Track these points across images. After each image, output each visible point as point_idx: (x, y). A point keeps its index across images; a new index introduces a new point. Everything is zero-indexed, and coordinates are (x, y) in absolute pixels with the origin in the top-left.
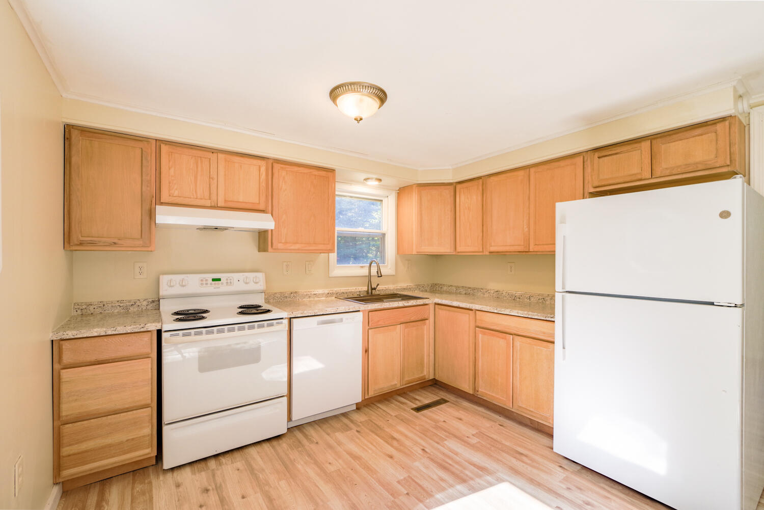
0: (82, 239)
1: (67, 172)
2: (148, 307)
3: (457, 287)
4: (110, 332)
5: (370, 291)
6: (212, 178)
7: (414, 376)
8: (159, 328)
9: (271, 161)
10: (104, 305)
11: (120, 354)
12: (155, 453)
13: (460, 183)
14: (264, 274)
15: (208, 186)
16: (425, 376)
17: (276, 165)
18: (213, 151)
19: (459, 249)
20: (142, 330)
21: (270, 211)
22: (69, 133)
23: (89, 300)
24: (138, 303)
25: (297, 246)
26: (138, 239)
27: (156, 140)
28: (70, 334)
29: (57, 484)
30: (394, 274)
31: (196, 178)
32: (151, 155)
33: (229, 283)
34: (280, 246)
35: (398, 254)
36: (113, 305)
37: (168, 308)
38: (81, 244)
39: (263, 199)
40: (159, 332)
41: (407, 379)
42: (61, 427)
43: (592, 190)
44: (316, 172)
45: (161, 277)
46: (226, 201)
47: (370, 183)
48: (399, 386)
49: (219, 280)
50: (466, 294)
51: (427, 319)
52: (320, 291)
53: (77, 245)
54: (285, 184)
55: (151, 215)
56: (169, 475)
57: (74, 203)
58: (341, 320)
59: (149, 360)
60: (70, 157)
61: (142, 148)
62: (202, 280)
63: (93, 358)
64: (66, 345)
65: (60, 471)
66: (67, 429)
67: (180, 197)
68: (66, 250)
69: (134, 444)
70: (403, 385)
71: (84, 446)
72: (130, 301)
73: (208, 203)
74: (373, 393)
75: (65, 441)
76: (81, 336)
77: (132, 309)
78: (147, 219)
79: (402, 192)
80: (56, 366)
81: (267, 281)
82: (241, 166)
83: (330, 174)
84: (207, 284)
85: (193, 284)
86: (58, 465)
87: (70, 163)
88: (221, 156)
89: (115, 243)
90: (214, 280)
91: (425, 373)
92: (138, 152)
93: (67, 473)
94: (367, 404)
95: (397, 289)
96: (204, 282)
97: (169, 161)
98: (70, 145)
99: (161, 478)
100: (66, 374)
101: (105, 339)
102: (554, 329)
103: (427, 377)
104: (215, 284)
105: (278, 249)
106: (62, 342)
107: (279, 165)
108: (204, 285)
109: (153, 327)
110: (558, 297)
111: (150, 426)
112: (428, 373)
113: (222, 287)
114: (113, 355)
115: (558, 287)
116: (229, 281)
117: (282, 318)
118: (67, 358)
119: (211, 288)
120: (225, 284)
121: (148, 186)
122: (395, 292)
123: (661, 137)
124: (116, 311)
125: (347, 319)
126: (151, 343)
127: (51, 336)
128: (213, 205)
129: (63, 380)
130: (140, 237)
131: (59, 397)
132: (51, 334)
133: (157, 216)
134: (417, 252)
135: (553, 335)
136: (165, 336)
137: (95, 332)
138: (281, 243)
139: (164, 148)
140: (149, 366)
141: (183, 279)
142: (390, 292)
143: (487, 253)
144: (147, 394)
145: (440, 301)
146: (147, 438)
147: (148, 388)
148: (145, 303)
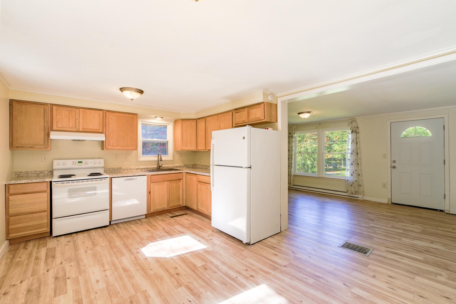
0: (18, 145)
1: (11, 118)
2: (48, 174)
3: (202, 166)
4: (29, 182)
5: (158, 167)
6: (77, 119)
7: (175, 204)
8: (51, 180)
9: (105, 111)
10: (28, 173)
11: (34, 191)
12: (49, 230)
13: (199, 119)
14: (103, 160)
15: (75, 122)
16: (180, 204)
17: (107, 113)
18: (77, 108)
19: (198, 148)
20: (43, 181)
21: (105, 133)
22: (12, 102)
23: (21, 171)
24: (43, 172)
25: (118, 148)
26: (43, 145)
27: (51, 104)
28: (13, 182)
29: (7, 240)
30: (172, 159)
31: (69, 119)
32: (48, 111)
33: (86, 164)
34: (109, 147)
35: (175, 150)
36: (32, 173)
37: (57, 174)
38: (17, 147)
39: (101, 127)
40: (51, 182)
41: (171, 205)
42: (9, 218)
43: (235, 125)
44: (128, 115)
45: (54, 161)
46: (83, 129)
47: (157, 118)
48: (166, 208)
49: (82, 162)
50: (205, 168)
51: (182, 179)
52: (133, 167)
53: (15, 148)
54: (112, 120)
55: (48, 135)
56: (55, 239)
57: (14, 131)
58: (136, 179)
59: (46, 193)
60: (12, 112)
61: (44, 108)
62: (73, 162)
63: (23, 191)
64: (11, 187)
65: (8, 235)
66: (11, 218)
67: (61, 127)
68: (11, 150)
69: (40, 226)
70: (169, 208)
71: (19, 226)
72: (40, 171)
73: (75, 130)
74: (153, 211)
75: (11, 223)
76: (17, 183)
77: (40, 174)
78: (46, 137)
79: (176, 122)
80: (7, 195)
81: (105, 163)
82: (90, 114)
83: (135, 116)
84: (75, 164)
85: (69, 164)
86: (8, 232)
87: (12, 115)
88: (80, 110)
89: (32, 147)
90: (79, 162)
91: (181, 203)
92: (43, 109)
93: (12, 236)
94: (150, 215)
95: (173, 167)
96: (74, 163)
97: (57, 113)
98: (12, 107)
99: (51, 239)
100: (11, 198)
101: (28, 185)
102: (210, 179)
103: (182, 205)
104: (79, 164)
105: (108, 149)
106: (9, 185)
107: (109, 113)
108: (74, 165)
109: (48, 180)
110: (211, 167)
111: (47, 220)
112: (182, 203)
113: (83, 165)
114: (31, 191)
115: (211, 164)
116: (86, 163)
117: (107, 178)
118: (11, 191)
119: (78, 166)
120: (84, 164)
121: (47, 123)
122: (173, 168)
123: (250, 107)
124: (34, 175)
125: (139, 178)
126: (47, 187)
127: (5, 183)
128: (77, 130)
129: (9, 200)
130: (43, 144)
131: (8, 207)
132: (5, 182)
133: (50, 136)
134: (181, 150)
135: (210, 181)
136: (53, 183)
137: (23, 182)
138: (110, 146)
139: (54, 108)
140: (46, 196)
141: (64, 162)
142: (170, 168)
143: (207, 150)
144: (46, 206)
145: (188, 171)
146: (46, 224)
147: (46, 204)
148: (47, 172)
